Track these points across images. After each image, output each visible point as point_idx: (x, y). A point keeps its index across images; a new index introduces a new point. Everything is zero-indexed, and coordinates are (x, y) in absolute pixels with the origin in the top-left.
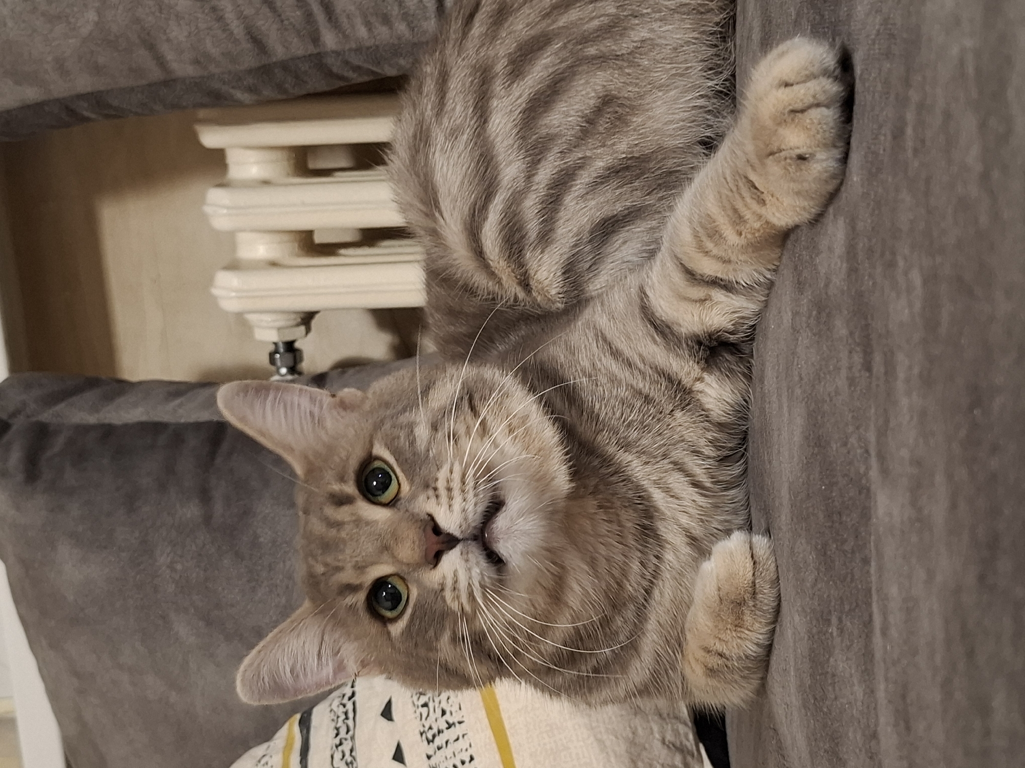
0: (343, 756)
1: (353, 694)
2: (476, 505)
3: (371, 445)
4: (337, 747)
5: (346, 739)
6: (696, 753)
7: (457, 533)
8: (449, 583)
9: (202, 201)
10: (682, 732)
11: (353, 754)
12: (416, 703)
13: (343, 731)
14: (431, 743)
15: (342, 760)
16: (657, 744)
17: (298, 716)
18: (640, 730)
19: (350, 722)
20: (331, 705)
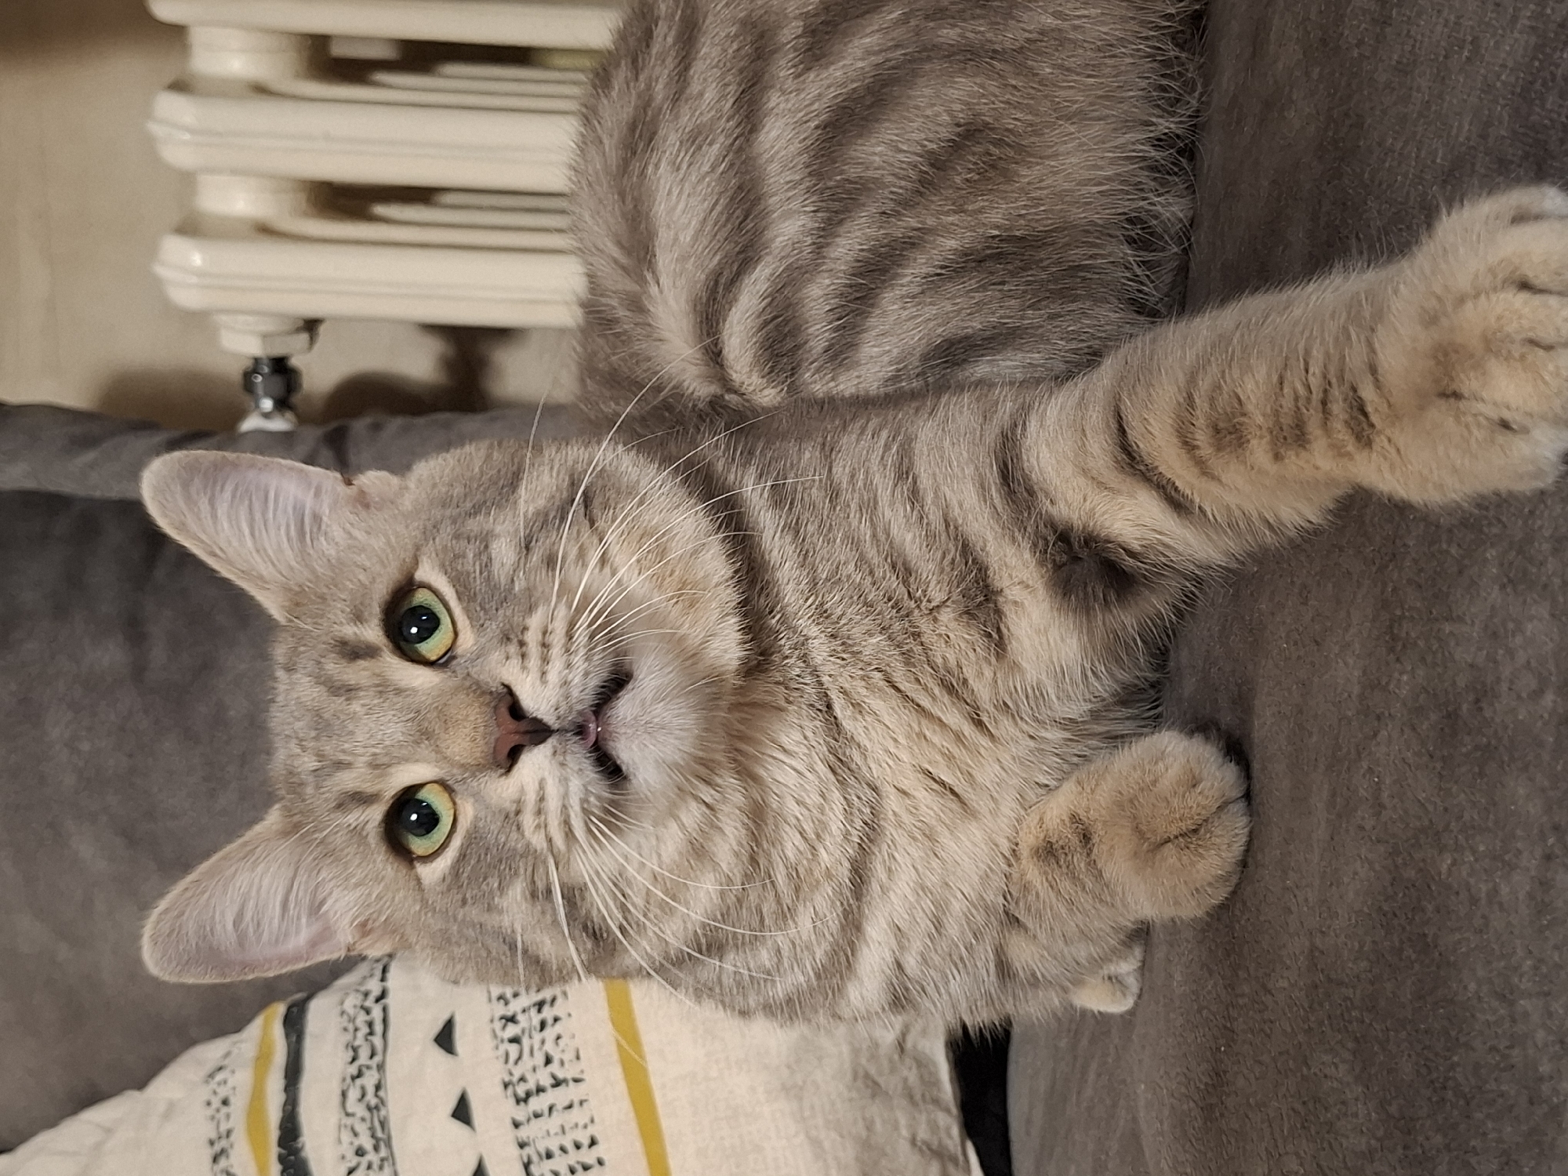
0: (363, 1095)
1: (383, 995)
2: (586, 674)
3: (416, 562)
4: (353, 1078)
5: (368, 1067)
6: (961, 1158)
7: (550, 719)
8: (531, 798)
9: (147, 114)
10: (941, 1123)
11: (381, 1093)
12: (499, 1033)
13: (364, 1054)
14: (522, 1104)
15: (360, 1101)
16: (904, 1146)
17: (280, 1009)
18: (878, 1126)
19: (377, 1041)
20: (342, 1003)
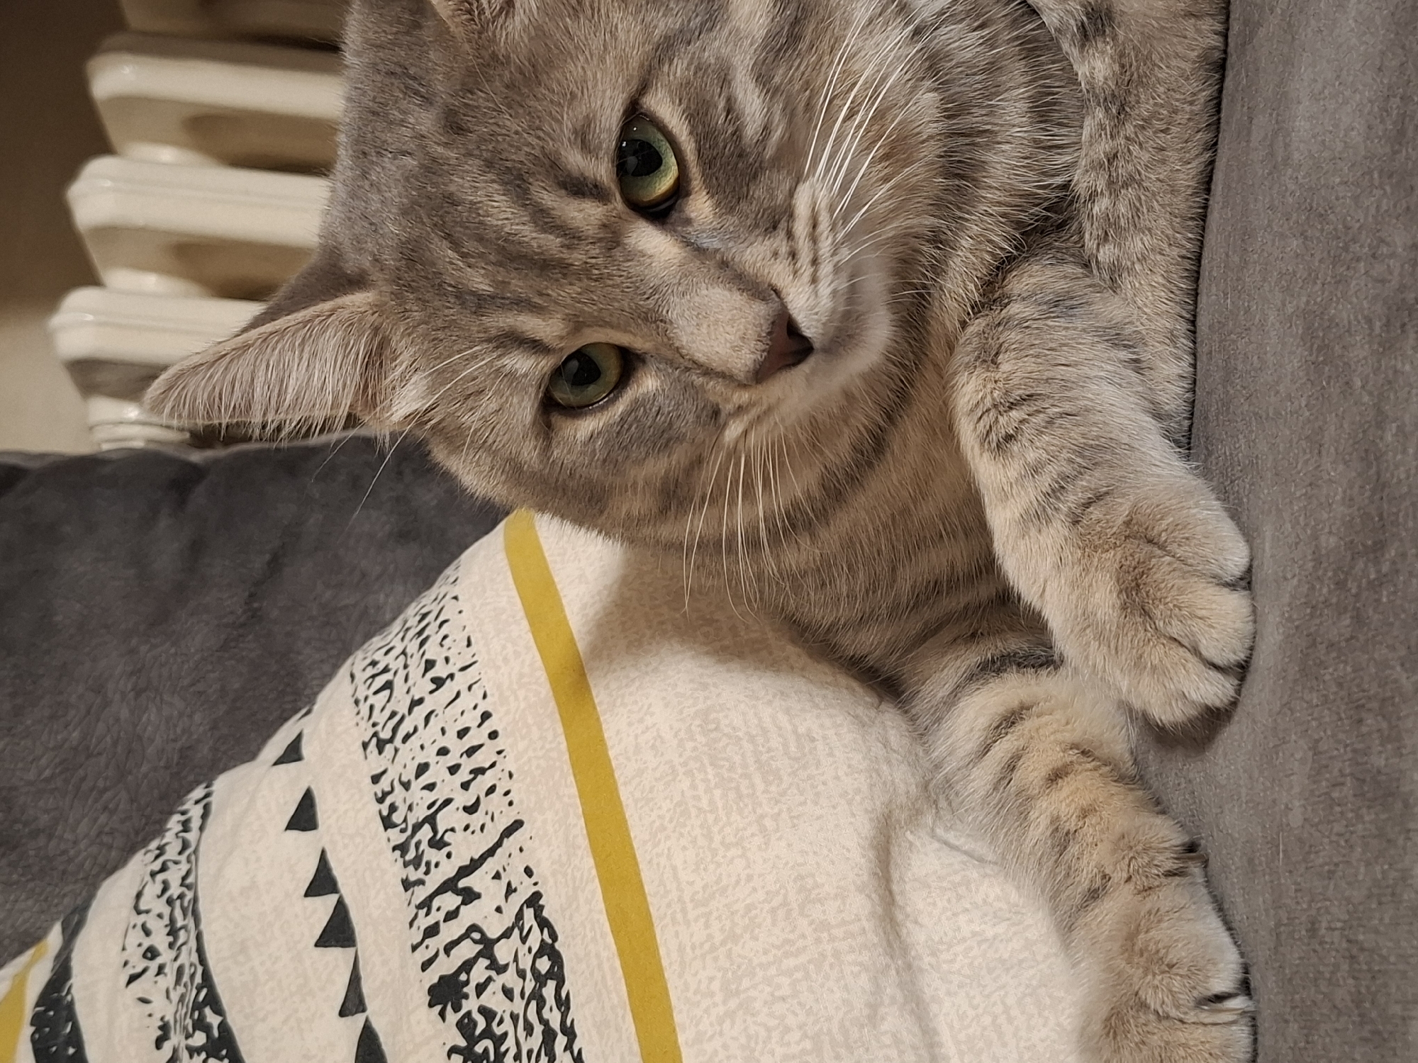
15: (159, 897)
19: (191, 836)
